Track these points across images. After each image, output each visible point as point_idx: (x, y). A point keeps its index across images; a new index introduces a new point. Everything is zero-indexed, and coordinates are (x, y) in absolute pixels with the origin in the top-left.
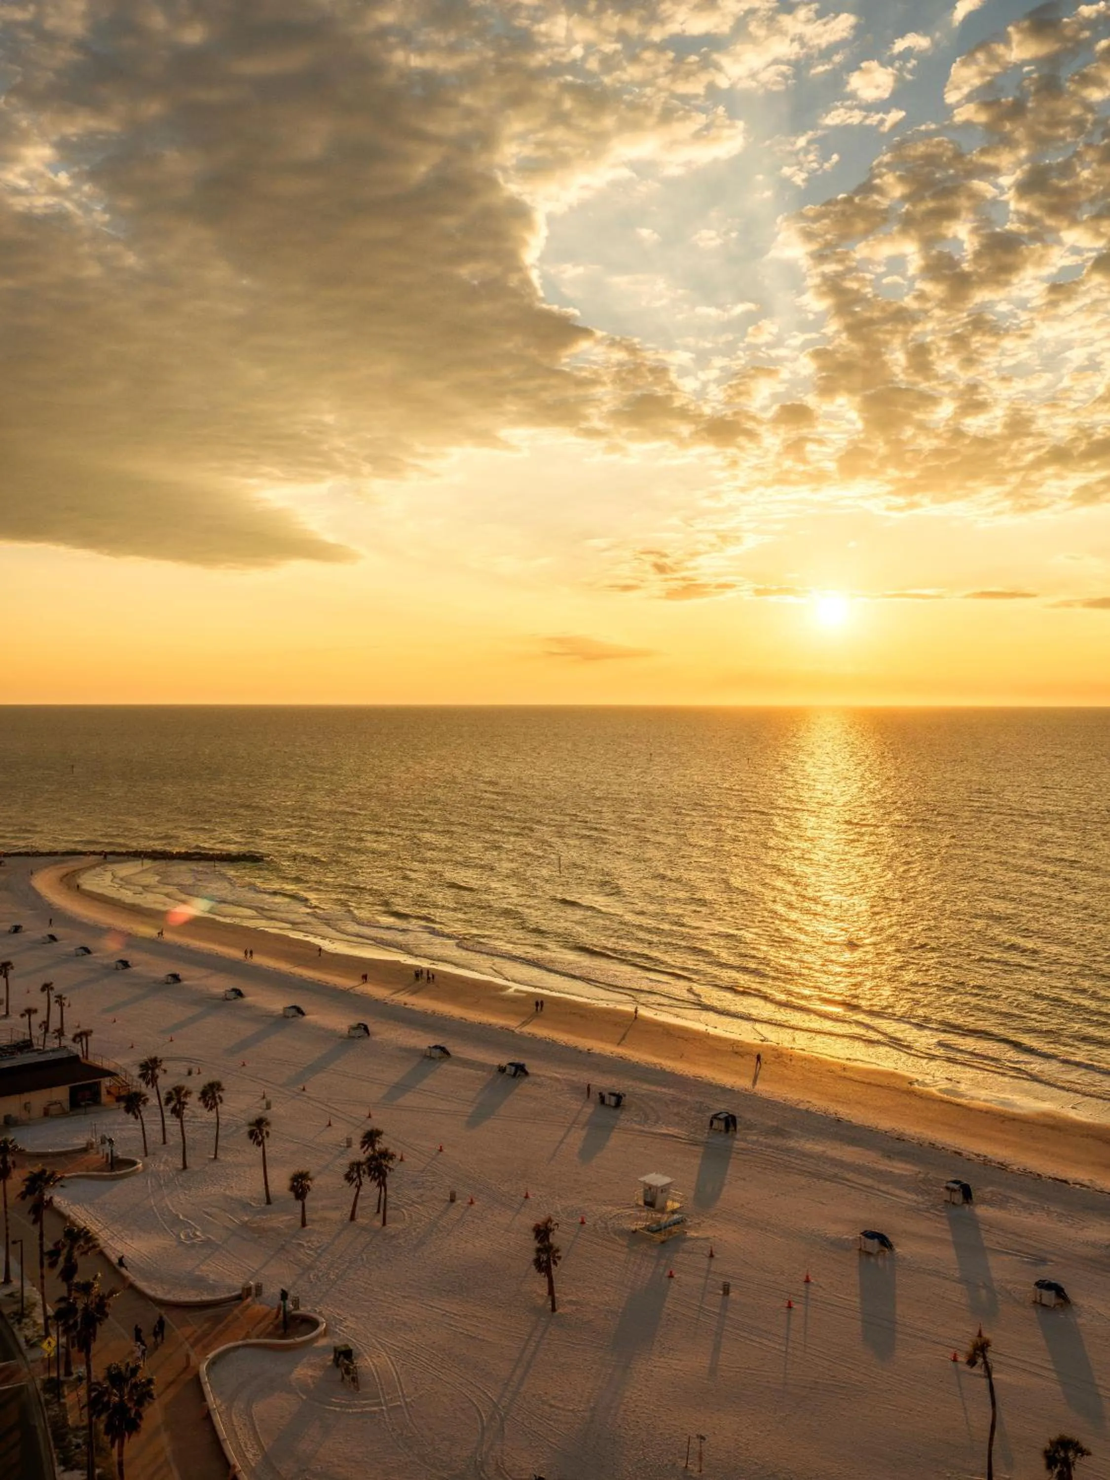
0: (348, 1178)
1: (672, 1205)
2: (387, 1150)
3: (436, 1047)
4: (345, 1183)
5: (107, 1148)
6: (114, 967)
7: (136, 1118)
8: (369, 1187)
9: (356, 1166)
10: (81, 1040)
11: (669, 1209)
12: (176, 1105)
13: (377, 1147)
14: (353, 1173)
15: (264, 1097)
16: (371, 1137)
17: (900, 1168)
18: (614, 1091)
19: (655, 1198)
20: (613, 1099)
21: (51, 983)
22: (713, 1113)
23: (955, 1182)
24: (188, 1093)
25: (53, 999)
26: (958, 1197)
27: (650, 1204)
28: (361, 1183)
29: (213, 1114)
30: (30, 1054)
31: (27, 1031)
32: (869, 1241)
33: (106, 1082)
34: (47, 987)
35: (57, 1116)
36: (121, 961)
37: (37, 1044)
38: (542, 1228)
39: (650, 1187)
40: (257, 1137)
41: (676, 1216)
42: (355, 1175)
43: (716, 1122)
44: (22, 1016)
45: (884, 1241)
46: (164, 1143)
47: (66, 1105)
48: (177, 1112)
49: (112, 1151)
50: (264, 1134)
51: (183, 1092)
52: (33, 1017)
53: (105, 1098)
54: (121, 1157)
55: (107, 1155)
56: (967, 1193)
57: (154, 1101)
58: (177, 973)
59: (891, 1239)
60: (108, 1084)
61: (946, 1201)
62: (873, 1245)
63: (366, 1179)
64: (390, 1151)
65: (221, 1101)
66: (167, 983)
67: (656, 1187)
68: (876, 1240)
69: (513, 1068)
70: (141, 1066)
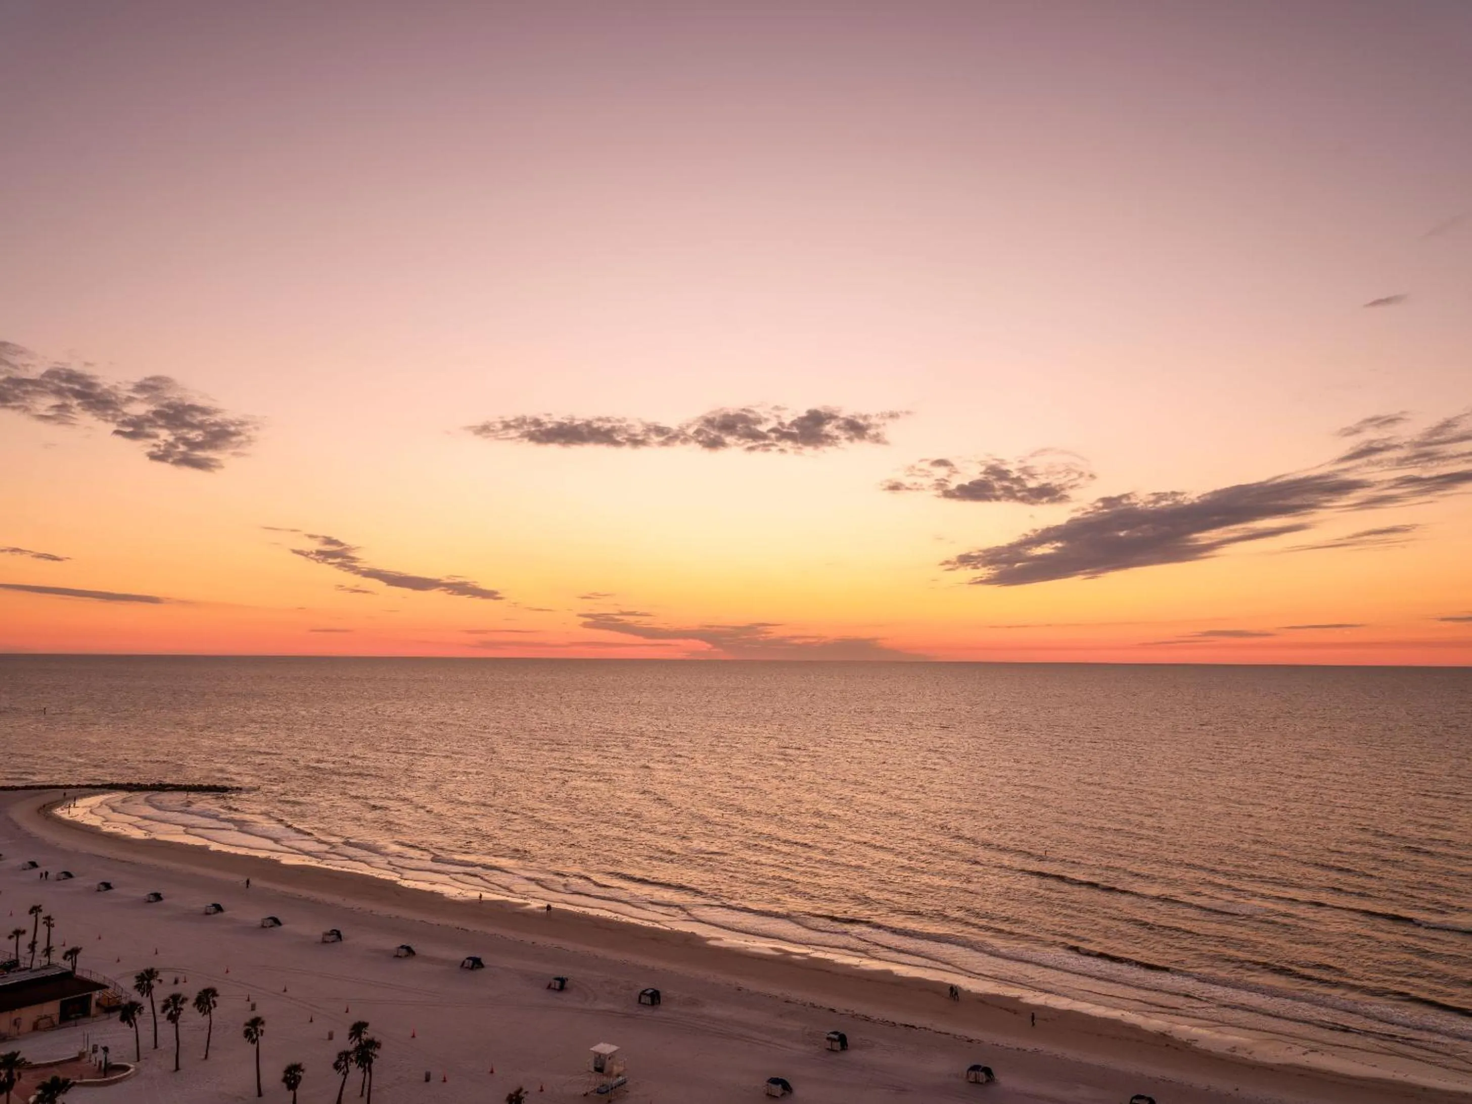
0: (336, 1066)
1: (617, 1070)
2: (373, 1039)
3: (402, 947)
4: (335, 1072)
5: (100, 1056)
6: (96, 888)
7: (131, 1026)
8: (355, 1072)
9: (344, 1056)
10: (72, 958)
11: (615, 1073)
12: (172, 1011)
13: (364, 1036)
14: (341, 1062)
15: (248, 1000)
16: (358, 1028)
17: (792, 1025)
18: (557, 977)
19: (603, 1064)
20: (558, 983)
21: (40, 906)
22: (640, 991)
23: (835, 1033)
24: (185, 1000)
25: (41, 920)
26: (837, 1045)
27: (599, 1070)
28: (348, 1071)
29: (207, 1017)
30: (17, 974)
31: (14, 952)
32: (774, 1087)
33: (97, 995)
34: (35, 910)
35: (46, 1030)
36: (103, 883)
37: (24, 963)
38: (514, 1098)
39: (600, 1055)
40: (251, 1036)
41: (621, 1078)
42: (343, 1064)
43: (643, 997)
44: (10, 937)
45: (786, 1087)
46: (156, 1047)
47: (56, 1019)
48: (173, 1018)
49: (106, 1058)
50: (259, 1033)
51: (181, 999)
52: (21, 938)
53: (93, 1010)
54: (114, 1064)
55: (100, 1063)
56: (843, 1039)
57: (147, 1009)
58: (159, 892)
59: (792, 1085)
60: (97, 996)
61: (828, 1049)
62: (777, 1089)
63: (353, 1066)
64: (376, 1040)
65: (215, 1006)
66: (149, 902)
67: (605, 1055)
68: (780, 1086)
69: (471, 962)
70: (137, 977)
